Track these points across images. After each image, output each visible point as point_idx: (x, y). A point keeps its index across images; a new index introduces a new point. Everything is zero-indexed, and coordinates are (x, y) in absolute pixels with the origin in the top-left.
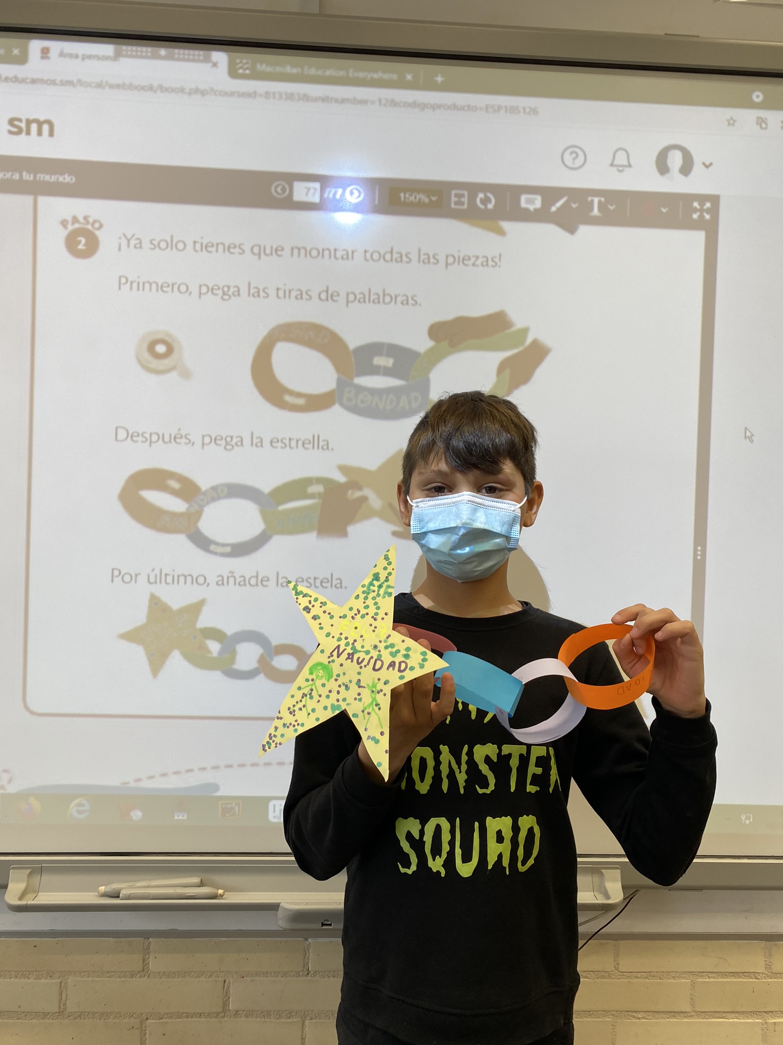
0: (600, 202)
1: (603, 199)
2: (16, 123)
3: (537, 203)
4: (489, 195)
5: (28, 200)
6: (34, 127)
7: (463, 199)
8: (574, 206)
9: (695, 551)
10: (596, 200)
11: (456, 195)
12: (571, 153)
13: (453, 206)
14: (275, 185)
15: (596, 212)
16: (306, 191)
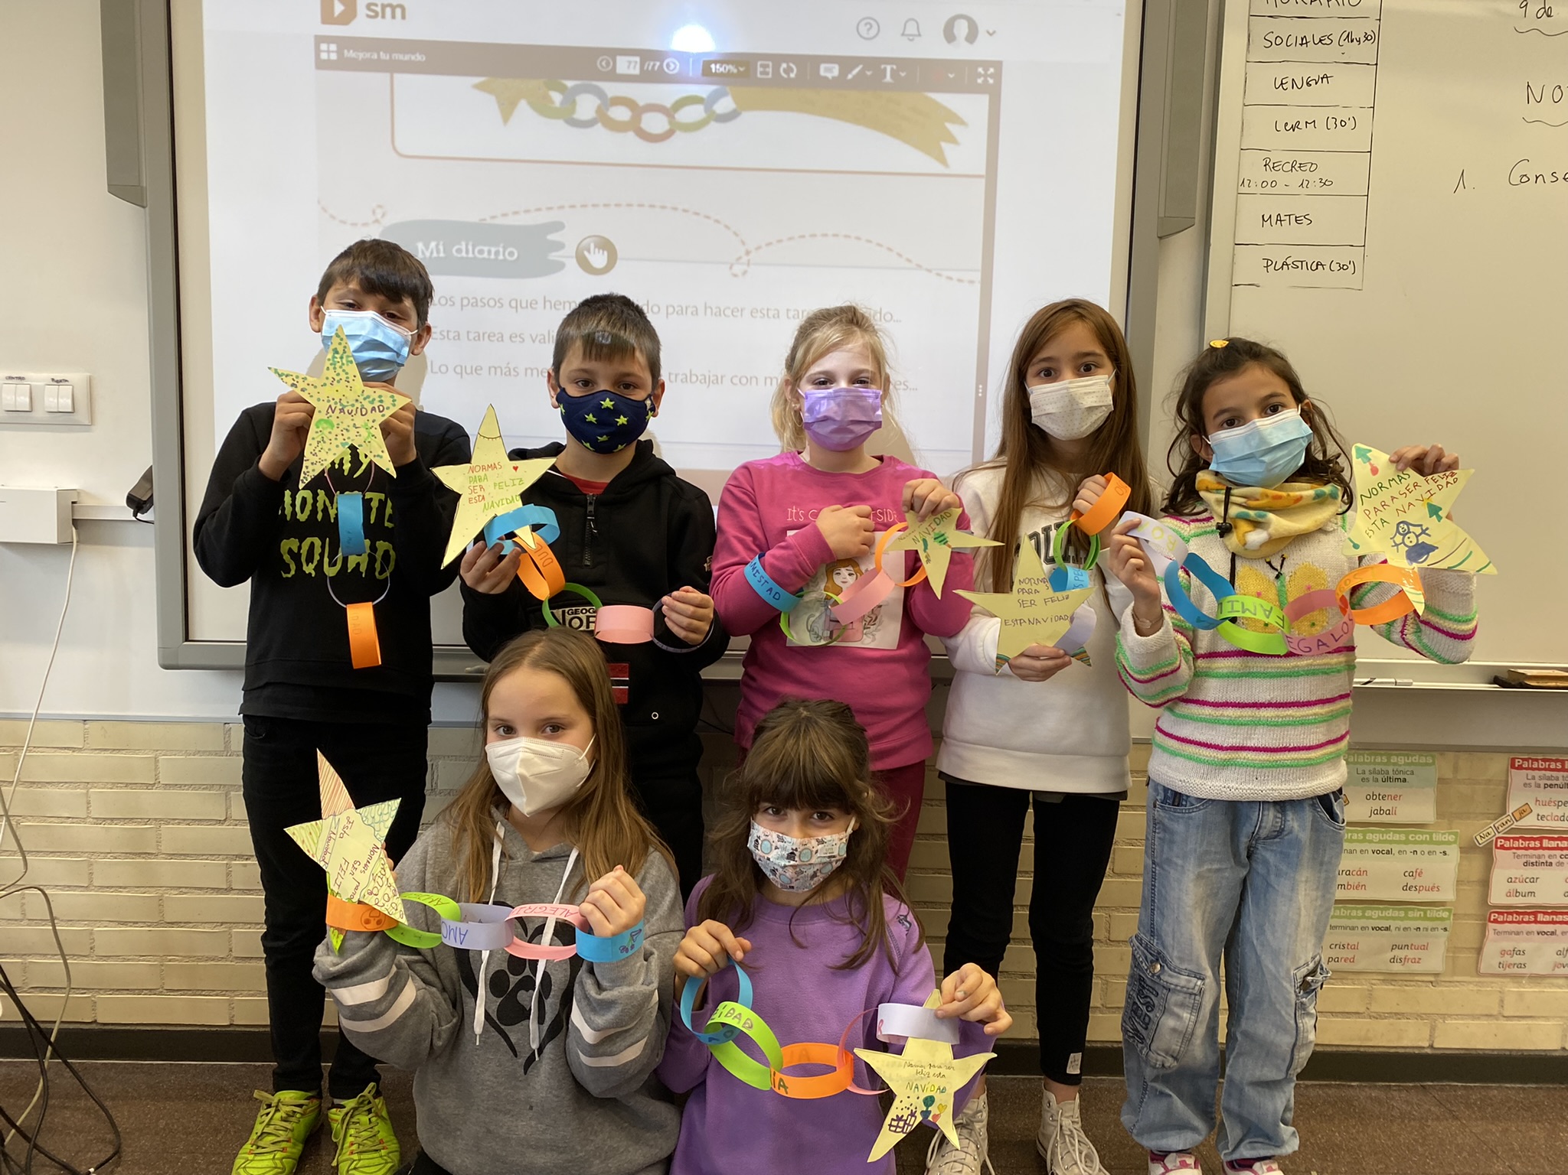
0: (892, 69)
1: (895, 67)
2: (373, 7)
3: (835, 71)
4: (792, 65)
5: (384, 77)
6: (388, 11)
7: (767, 70)
8: (869, 73)
9: (977, 388)
10: (889, 68)
11: (762, 66)
12: (866, 24)
13: (759, 75)
14: (600, 59)
15: (888, 78)
16: (627, 64)
